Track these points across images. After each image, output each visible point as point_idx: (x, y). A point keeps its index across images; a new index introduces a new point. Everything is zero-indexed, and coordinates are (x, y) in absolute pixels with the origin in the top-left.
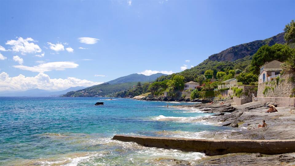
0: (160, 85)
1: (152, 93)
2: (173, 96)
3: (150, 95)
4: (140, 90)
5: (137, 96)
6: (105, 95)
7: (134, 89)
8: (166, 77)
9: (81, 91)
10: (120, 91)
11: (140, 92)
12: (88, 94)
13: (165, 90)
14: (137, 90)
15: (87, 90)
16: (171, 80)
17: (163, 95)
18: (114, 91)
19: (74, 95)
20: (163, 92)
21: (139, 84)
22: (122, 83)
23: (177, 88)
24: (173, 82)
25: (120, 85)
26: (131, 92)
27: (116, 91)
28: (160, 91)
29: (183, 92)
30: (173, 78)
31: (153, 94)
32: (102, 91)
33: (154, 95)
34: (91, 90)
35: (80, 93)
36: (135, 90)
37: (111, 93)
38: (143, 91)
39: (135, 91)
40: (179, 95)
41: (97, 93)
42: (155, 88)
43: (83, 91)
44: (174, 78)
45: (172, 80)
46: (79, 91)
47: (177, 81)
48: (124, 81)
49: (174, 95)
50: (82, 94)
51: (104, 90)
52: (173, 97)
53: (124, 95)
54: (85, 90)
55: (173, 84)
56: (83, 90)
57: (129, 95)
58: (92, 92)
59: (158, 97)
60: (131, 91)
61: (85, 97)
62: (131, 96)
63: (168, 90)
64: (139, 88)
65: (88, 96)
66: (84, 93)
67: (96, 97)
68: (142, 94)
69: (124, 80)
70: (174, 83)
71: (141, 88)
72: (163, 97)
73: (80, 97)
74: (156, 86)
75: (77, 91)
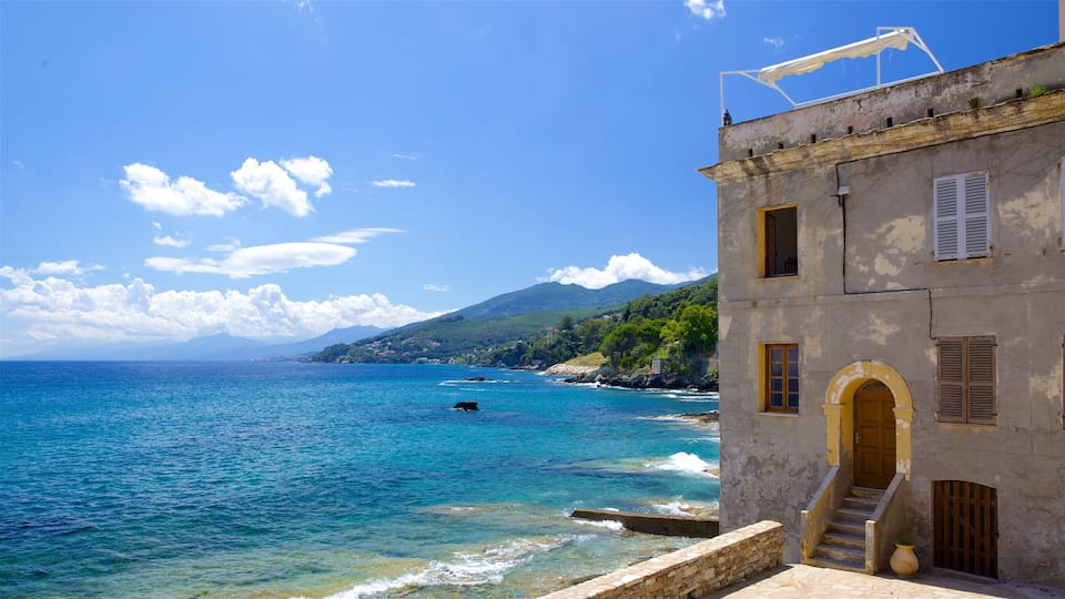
0: (640, 334)
1: (612, 358)
2: (679, 371)
3: (606, 368)
4: (572, 343)
5: (560, 362)
6: (450, 356)
7: (550, 339)
8: (658, 300)
9: (370, 341)
10: (501, 342)
11: (570, 348)
12: (392, 352)
13: (655, 350)
14: (559, 342)
15: (391, 341)
16: (673, 321)
17: (647, 367)
18: (481, 342)
19: (348, 356)
20: (649, 358)
21: (568, 324)
22: (505, 314)
23: (693, 346)
24: (680, 327)
25: (503, 323)
26: (541, 351)
27: (487, 343)
28: (640, 353)
29: (711, 360)
30: (680, 313)
31: (615, 363)
32: (441, 342)
33: (621, 369)
34: (402, 339)
35: (368, 351)
36: (552, 343)
37: (469, 349)
38: (579, 346)
39: (554, 346)
40: (699, 368)
41: (425, 350)
42: (623, 343)
43: (377, 343)
44: (684, 315)
45: (678, 320)
46: (363, 342)
47: (694, 325)
48: (514, 309)
49: (683, 368)
50: (372, 352)
51: (447, 341)
52: (681, 374)
53: (515, 359)
54: (382, 338)
55: (682, 333)
56: (378, 339)
57: (535, 358)
58: (406, 348)
59: (634, 376)
60: (540, 345)
61: (384, 362)
62: (540, 362)
63: (663, 353)
64: (566, 335)
65: (395, 361)
66: (381, 349)
67: (420, 362)
68: (576, 356)
69: (512, 306)
70: (682, 329)
71: (574, 338)
72: (648, 376)
73: (366, 362)
74: (626, 339)
75: (356, 344)
